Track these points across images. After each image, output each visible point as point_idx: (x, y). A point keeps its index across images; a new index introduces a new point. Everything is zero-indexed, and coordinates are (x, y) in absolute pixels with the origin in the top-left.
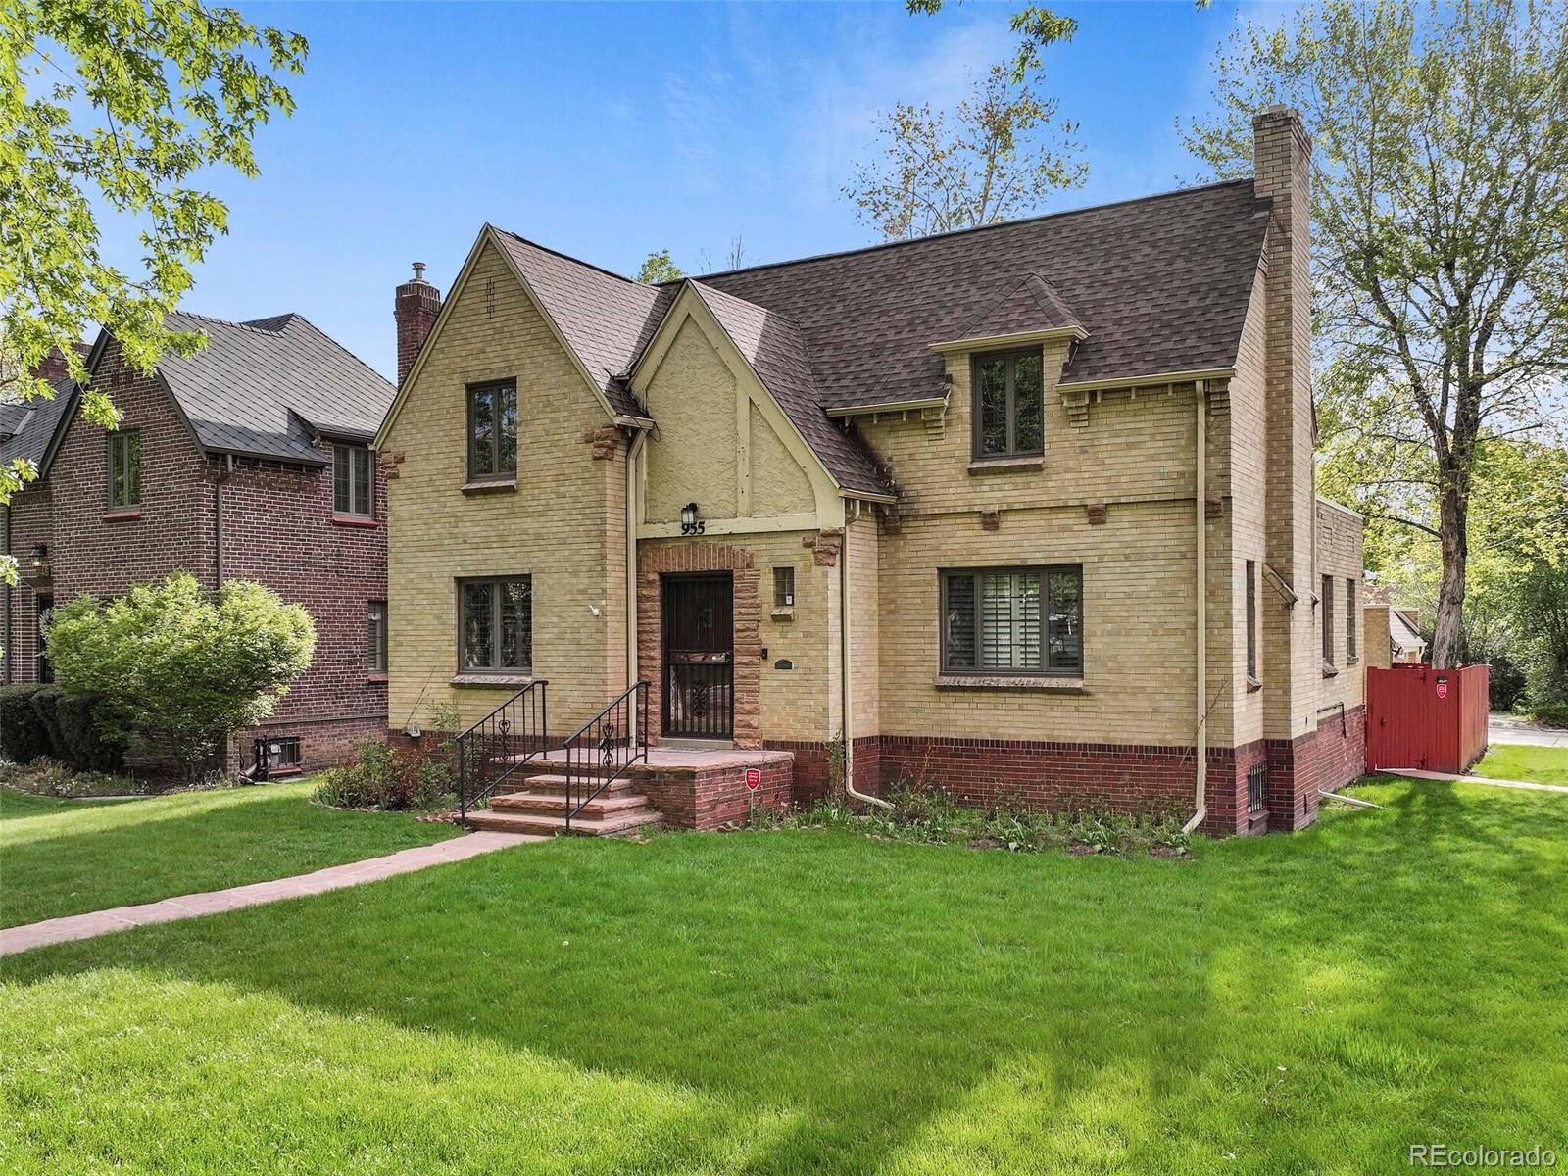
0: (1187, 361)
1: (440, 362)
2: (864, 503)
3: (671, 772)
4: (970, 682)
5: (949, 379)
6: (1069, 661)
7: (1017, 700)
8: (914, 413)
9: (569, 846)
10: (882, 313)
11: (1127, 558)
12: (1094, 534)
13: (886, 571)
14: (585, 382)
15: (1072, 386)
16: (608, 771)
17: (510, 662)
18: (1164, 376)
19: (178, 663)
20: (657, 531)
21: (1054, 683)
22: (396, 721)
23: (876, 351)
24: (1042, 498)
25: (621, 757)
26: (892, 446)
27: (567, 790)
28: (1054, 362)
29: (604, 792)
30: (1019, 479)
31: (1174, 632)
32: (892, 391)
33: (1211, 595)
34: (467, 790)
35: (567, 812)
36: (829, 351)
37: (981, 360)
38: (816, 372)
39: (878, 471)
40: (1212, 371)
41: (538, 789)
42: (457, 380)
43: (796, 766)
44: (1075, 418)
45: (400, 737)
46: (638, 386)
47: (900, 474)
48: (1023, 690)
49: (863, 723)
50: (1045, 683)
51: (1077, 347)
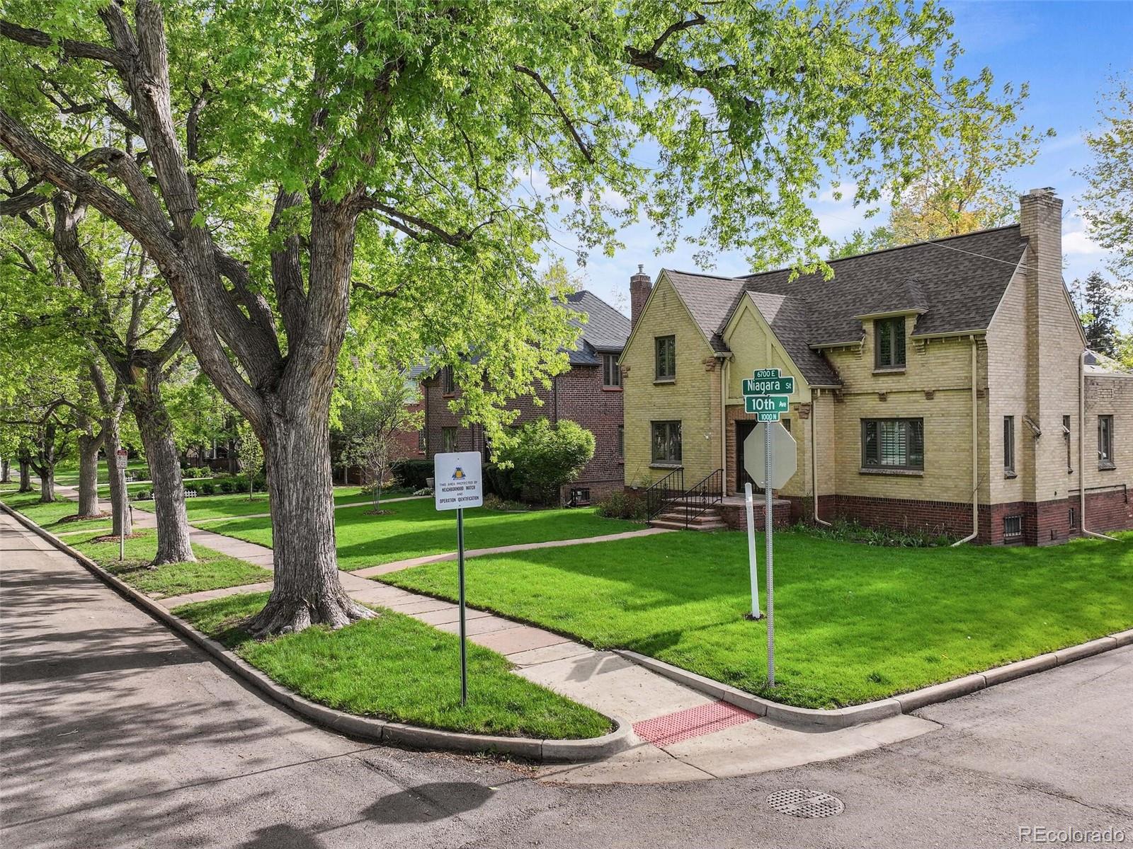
0: (968, 325)
1: (644, 327)
2: (823, 390)
3: (730, 507)
4: (874, 471)
5: (864, 332)
6: (919, 464)
7: (895, 480)
8: (848, 348)
9: (685, 533)
10: (842, 295)
11: (943, 415)
12: (928, 404)
13: (838, 417)
14: (703, 339)
15: (917, 336)
16: (704, 506)
17: (674, 458)
18: (957, 332)
19: (542, 456)
20: (734, 402)
21: (910, 472)
22: (628, 482)
23: (837, 315)
24: (906, 388)
25: (710, 500)
26: (840, 362)
27: (686, 512)
28: (910, 324)
29: (703, 514)
30: (895, 378)
31: (964, 450)
32: (839, 336)
33: (980, 433)
34: (652, 512)
35: (687, 521)
36: (816, 315)
37: (879, 323)
38: (809, 326)
39: (833, 375)
40: (978, 330)
41: (679, 512)
42: (651, 336)
43: (792, 507)
44: (919, 350)
45: (628, 489)
46: (726, 337)
47: (843, 375)
48: (897, 475)
49: (825, 487)
50: (907, 472)
51: (921, 318)
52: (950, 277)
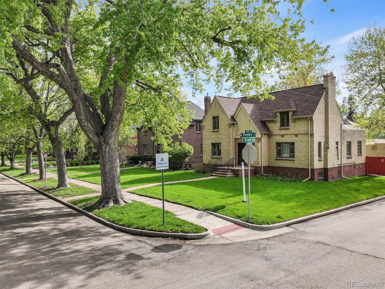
0: (308, 114)
1: (209, 114)
2: (264, 134)
3: (236, 170)
4: (280, 159)
5: (277, 116)
6: (293, 156)
8: (272, 121)
9: (223, 178)
10: (271, 104)
11: (300, 142)
12: (296, 138)
13: (269, 142)
14: (228, 117)
15: (292, 117)
16: (228, 169)
17: (218, 155)
18: (304, 116)
19: (177, 154)
20: (237, 137)
21: (291, 159)
22: (204, 162)
23: (269, 110)
24: (289, 133)
25: (230, 168)
26: (270, 125)
27: (223, 171)
28: (290, 114)
29: (228, 172)
30: (286, 130)
31: (307, 152)
32: (269, 117)
33: (311, 147)
34: (212, 172)
35: (223, 174)
36: (262, 110)
37: (281, 113)
38: (260, 114)
39: (267, 129)
40: (310, 116)
41: (220, 171)
42: (211, 116)
43: (255, 170)
44: (293, 122)
45: (204, 164)
46: (235, 117)
47: (270, 129)
48: (287, 160)
49: (265, 164)
50: (290, 159)
51: (294, 112)
52: (303, 99)
